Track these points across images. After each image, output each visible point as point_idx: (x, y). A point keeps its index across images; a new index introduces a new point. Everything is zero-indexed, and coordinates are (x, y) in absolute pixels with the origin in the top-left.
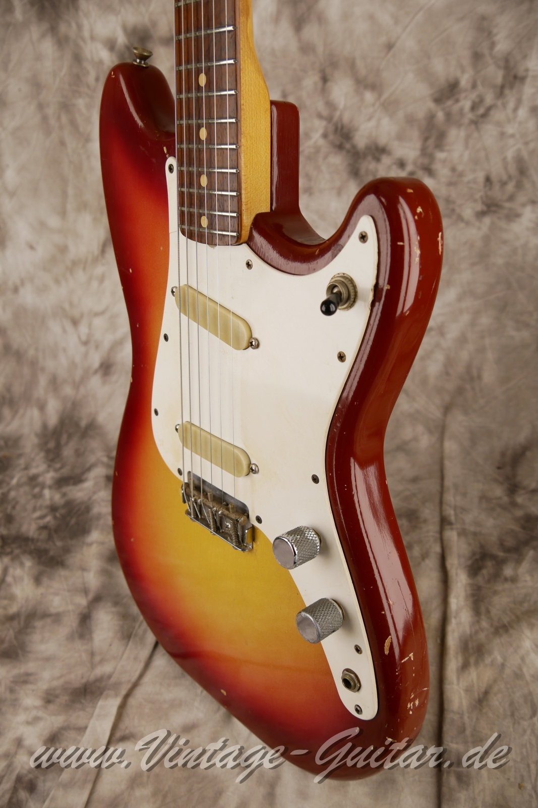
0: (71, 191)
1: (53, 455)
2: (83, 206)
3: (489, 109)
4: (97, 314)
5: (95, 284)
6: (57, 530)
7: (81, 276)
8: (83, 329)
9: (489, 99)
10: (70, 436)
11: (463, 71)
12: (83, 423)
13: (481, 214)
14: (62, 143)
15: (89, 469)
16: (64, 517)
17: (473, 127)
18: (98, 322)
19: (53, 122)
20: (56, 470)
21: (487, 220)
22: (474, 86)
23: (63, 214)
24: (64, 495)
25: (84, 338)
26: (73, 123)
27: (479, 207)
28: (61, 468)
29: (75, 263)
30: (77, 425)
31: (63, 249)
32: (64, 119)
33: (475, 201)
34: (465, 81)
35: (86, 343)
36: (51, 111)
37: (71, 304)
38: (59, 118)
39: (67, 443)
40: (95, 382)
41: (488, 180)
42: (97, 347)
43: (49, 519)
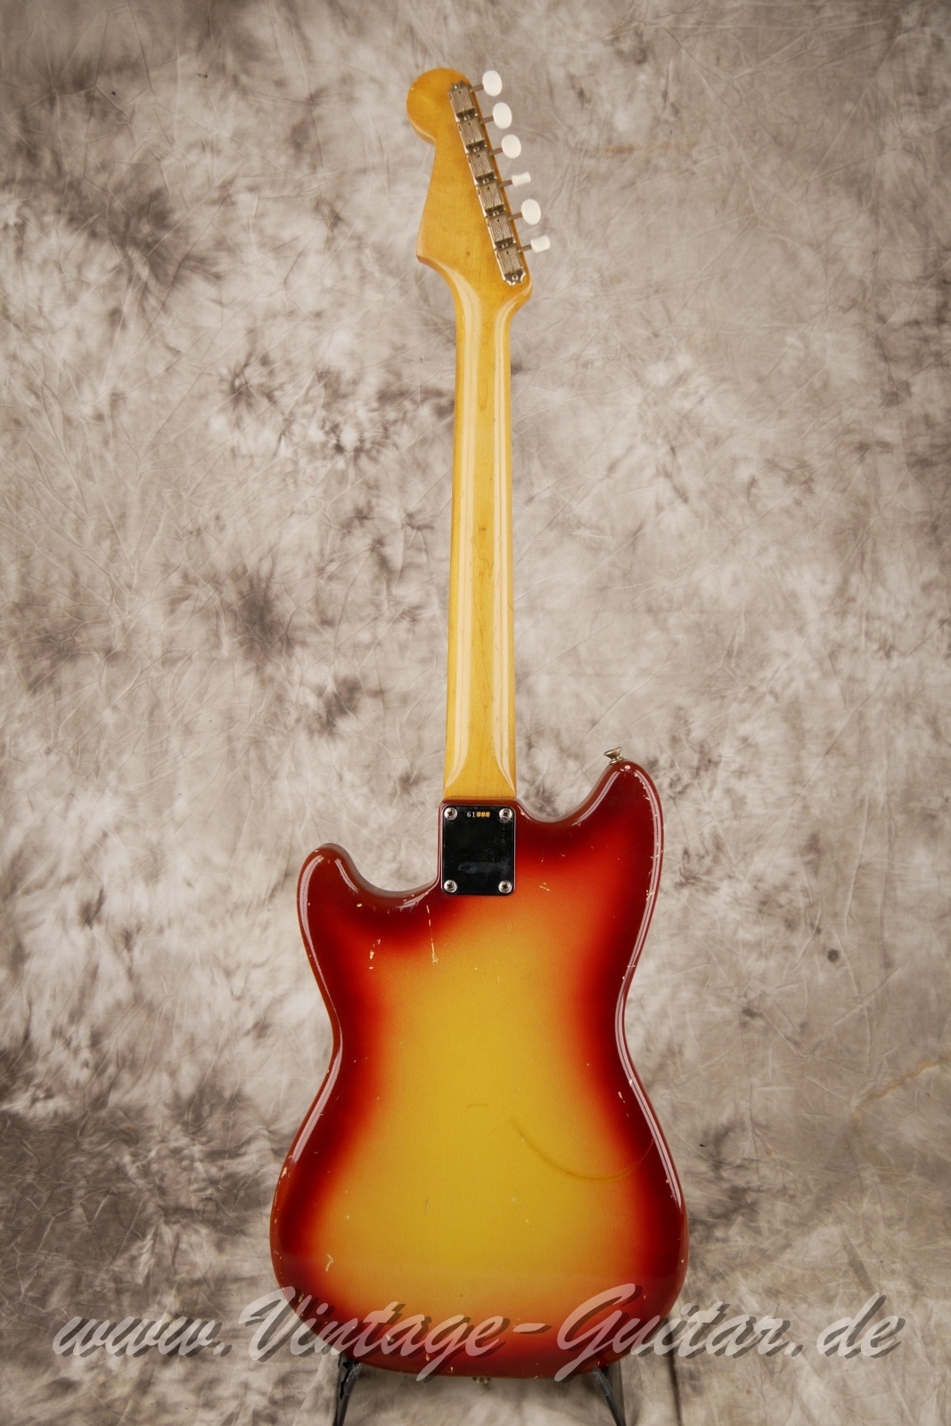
0: (246, 828)
1: (195, 1127)
2: (257, 845)
3: (686, 787)
4: (256, 966)
5: (257, 931)
6: (225, 1201)
7: (242, 921)
8: (238, 982)
9: (686, 778)
10: (213, 1108)
11: (662, 752)
12: (227, 1094)
13: (681, 885)
14: (246, 778)
15: (248, 1142)
16: (229, 1190)
17: (671, 802)
18: (258, 975)
19: (240, 756)
20: (202, 1144)
21: (686, 892)
22: (672, 766)
23: (232, 851)
24: (222, 1168)
25: (237, 992)
26: (262, 760)
27: (678, 879)
28: (208, 1142)
29: (236, 906)
30: (220, 1095)
31: (226, 890)
32: (253, 754)
33: (674, 872)
34: (663, 760)
35: (239, 999)
36: (239, 745)
37: (227, 952)
38: (247, 753)
39: (211, 1115)
40: (245, 1045)
41: (686, 852)
42: (253, 1004)
43: (209, 1191)
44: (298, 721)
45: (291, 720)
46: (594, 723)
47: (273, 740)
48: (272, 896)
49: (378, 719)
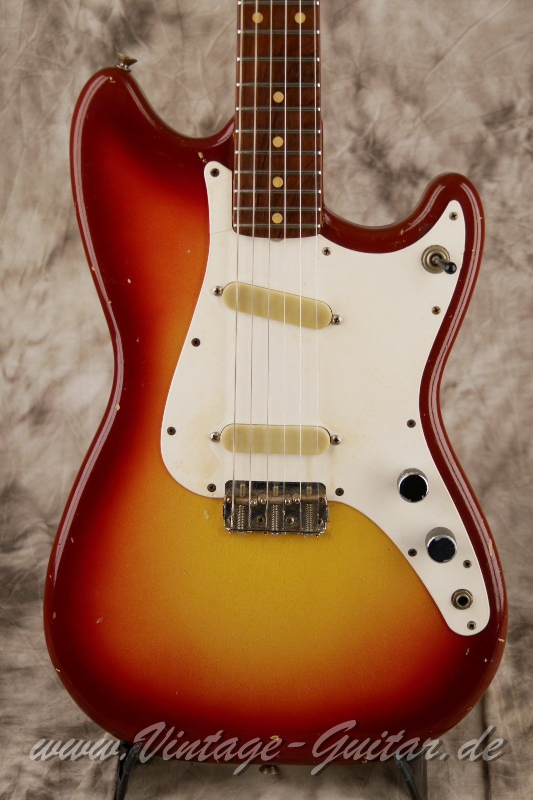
0: (18, 181)
2: (31, 203)
4: (32, 343)
5: (32, 304)
7: (15, 291)
8: (11, 362)
11: (520, 95)
14: (17, 121)
17: (529, 158)
18: (33, 353)
19: (9, 94)
22: (531, 112)
25: (10, 373)
26: (35, 100)
29: (8, 274)
32: (24, 91)
34: (521, 105)
35: (12, 380)
38: (17, 90)
40: (20, 432)
42: (28, 386)
44: (78, 51)
45: (69, 50)
46: (438, 58)
47: (49, 75)
48: (50, 263)
49: (175, 50)
